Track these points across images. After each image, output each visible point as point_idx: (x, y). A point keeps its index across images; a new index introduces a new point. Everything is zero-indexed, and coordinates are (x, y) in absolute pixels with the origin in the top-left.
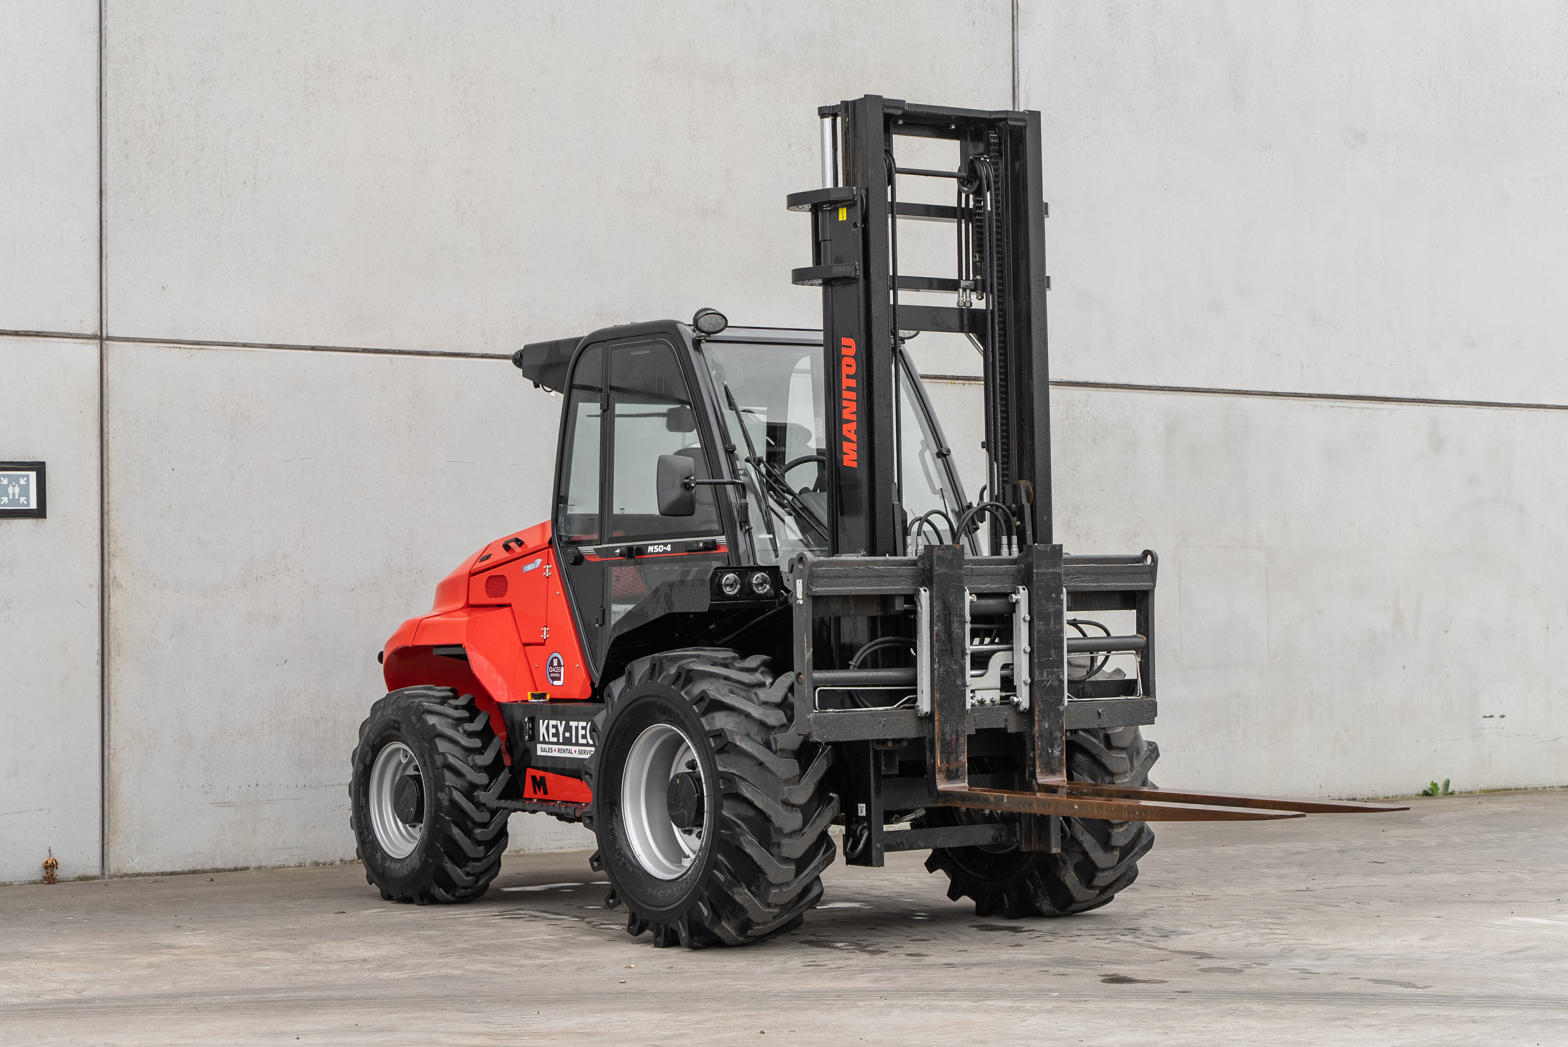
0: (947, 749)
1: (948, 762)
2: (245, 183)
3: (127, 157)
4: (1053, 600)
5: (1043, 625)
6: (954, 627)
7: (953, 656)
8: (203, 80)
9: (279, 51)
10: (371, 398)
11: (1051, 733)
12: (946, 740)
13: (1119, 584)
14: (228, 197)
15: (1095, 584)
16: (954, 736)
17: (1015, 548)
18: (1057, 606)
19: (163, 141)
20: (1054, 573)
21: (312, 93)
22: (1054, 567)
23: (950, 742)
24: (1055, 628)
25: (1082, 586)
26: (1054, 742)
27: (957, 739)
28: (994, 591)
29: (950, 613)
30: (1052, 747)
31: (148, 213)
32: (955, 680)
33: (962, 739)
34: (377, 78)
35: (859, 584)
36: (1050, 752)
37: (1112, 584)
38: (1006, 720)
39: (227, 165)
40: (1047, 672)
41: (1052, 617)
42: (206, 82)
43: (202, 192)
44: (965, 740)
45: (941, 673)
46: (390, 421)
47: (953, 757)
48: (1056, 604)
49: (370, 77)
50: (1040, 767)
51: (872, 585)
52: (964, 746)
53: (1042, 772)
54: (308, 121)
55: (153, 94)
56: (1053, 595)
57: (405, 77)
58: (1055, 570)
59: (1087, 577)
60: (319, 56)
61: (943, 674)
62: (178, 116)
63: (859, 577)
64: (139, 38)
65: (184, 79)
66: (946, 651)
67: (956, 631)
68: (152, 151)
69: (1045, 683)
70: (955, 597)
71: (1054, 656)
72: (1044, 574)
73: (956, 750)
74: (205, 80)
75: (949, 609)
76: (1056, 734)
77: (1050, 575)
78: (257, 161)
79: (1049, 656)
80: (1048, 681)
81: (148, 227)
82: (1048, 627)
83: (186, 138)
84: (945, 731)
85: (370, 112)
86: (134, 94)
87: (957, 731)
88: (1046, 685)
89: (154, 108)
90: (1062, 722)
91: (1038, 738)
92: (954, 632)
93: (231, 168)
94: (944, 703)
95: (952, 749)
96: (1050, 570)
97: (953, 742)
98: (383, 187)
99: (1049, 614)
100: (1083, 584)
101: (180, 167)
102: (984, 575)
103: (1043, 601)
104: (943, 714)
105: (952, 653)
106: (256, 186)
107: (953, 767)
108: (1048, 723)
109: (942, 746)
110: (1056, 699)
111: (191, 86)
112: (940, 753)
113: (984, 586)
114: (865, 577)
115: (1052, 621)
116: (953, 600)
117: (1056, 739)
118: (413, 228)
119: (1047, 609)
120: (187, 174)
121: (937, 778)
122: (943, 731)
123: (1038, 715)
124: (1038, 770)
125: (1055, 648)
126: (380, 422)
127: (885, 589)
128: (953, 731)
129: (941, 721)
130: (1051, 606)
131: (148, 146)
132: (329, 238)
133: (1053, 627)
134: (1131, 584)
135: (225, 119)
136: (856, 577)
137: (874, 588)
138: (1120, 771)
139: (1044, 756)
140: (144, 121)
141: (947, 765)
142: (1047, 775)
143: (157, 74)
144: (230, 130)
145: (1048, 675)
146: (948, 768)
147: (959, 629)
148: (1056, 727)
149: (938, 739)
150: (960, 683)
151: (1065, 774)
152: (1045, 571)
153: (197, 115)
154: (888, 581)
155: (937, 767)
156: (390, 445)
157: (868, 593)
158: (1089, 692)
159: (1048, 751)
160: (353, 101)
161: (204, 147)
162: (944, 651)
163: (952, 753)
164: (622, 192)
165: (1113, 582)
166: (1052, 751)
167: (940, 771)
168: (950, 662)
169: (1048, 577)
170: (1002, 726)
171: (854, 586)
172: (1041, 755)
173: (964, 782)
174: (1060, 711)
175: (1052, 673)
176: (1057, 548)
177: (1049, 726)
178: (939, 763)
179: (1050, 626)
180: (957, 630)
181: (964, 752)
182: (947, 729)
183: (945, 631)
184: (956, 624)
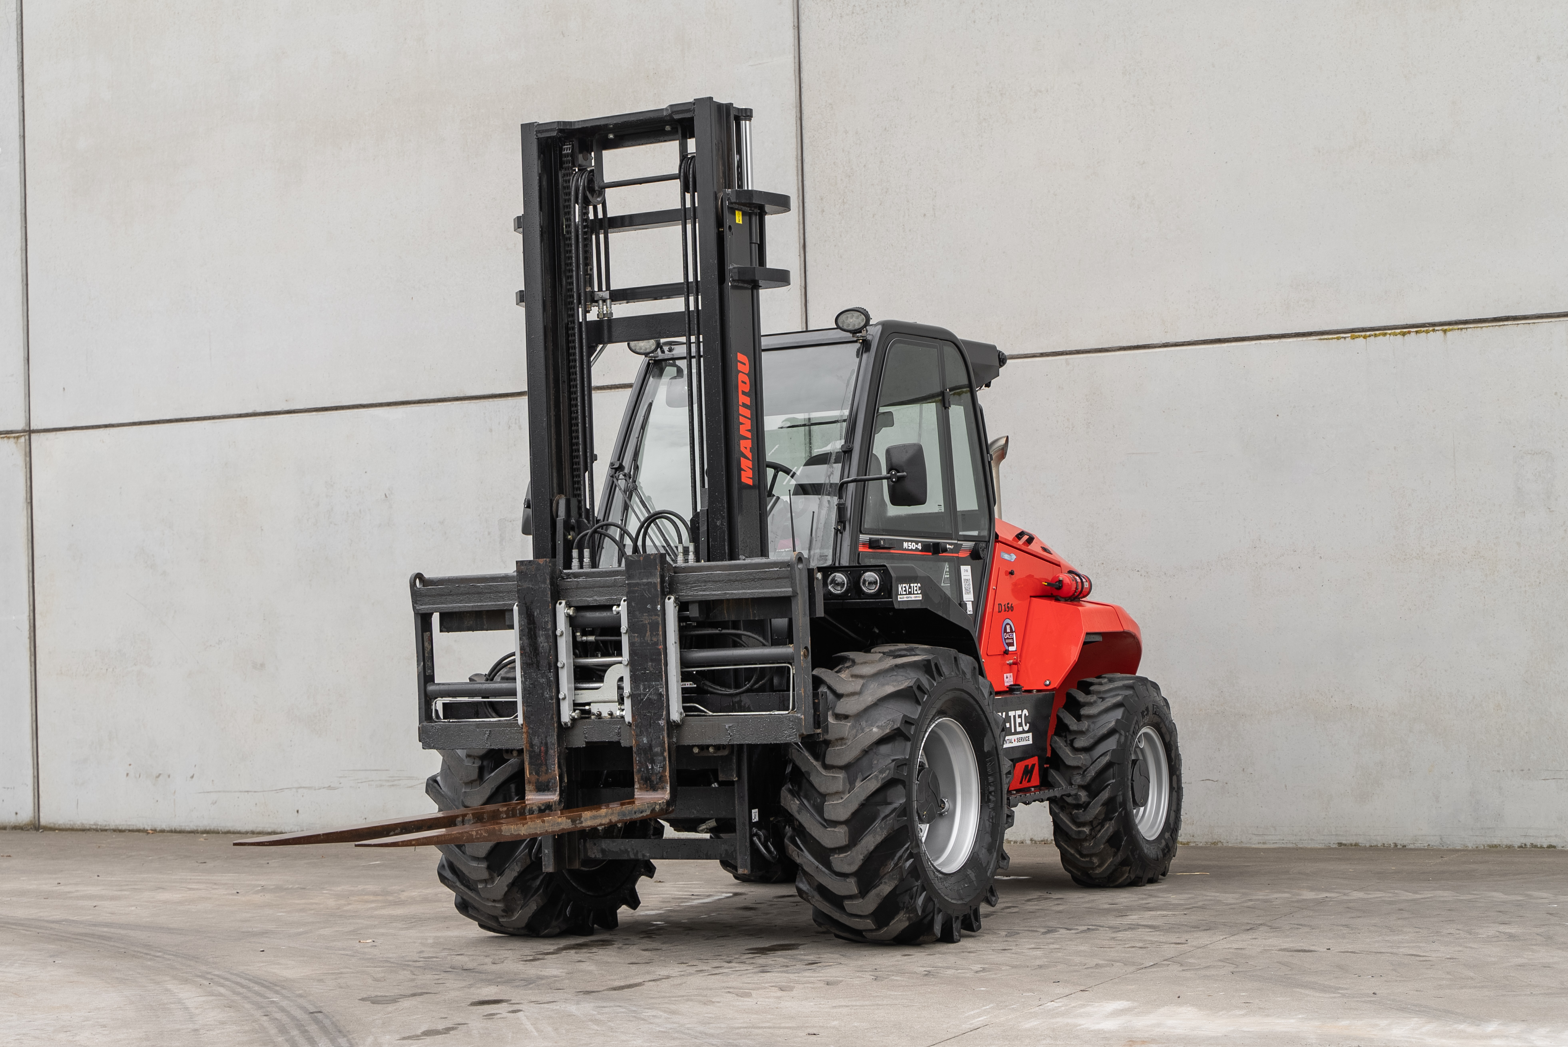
0: (536, 761)
1: (537, 774)
2: (925, 215)
3: (823, 211)
4: (648, 611)
5: (637, 636)
6: (540, 640)
7: (539, 670)
8: (885, 129)
9: (953, 87)
10: (1048, 399)
11: (651, 747)
12: (534, 751)
13: (749, 591)
14: (910, 230)
15: (719, 592)
16: (543, 748)
17: (691, 556)
18: (654, 618)
19: (852, 192)
20: (648, 584)
21: (985, 119)
22: (648, 578)
23: (539, 755)
24: (651, 640)
25: (703, 595)
26: (655, 758)
27: (546, 752)
28: (602, 603)
29: (535, 628)
30: (653, 762)
31: (841, 257)
32: (543, 694)
33: (552, 751)
34: (1047, 91)
35: (460, 602)
36: (650, 768)
37: (741, 591)
38: (619, 734)
39: (908, 202)
40: (644, 685)
41: (648, 629)
42: (888, 131)
43: (887, 230)
44: (555, 752)
45: (527, 686)
46: (1068, 420)
47: (544, 768)
48: (651, 616)
49: (1040, 92)
50: (639, 783)
51: (474, 602)
52: (554, 758)
53: (640, 789)
54: (982, 146)
55: (843, 151)
56: (649, 606)
57: (1075, 83)
58: (650, 580)
59: (709, 585)
60: (990, 83)
61: (529, 687)
62: (865, 166)
63: (461, 594)
64: (830, 104)
65: (869, 131)
66: (532, 664)
67: (541, 645)
68: (844, 202)
69: (642, 697)
70: (540, 611)
71: (652, 669)
72: (637, 584)
73: (546, 763)
74: (887, 129)
75: (534, 623)
76: (656, 750)
77: (644, 585)
78: (935, 193)
79: (645, 669)
80: (645, 695)
81: (842, 269)
82: (644, 639)
83: (873, 185)
84: (534, 743)
85: (1041, 125)
86: (827, 155)
87: (546, 744)
88: (643, 699)
89: (844, 163)
90: (663, 737)
91: (635, 753)
92: (540, 646)
93: (912, 204)
94: (532, 715)
95: (542, 761)
96: (644, 581)
97: (542, 754)
98: (1055, 195)
99: (644, 626)
100: (704, 593)
101: (868, 211)
102: (590, 588)
103: (637, 613)
104: (531, 726)
105: (538, 666)
106: (935, 216)
107: (543, 778)
108: (647, 737)
109: (531, 757)
110: (655, 714)
111: (875, 137)
112: (529, 764)
113: (591, 599)
114: (467, 594)
115: (648, 633)
116: (537, 614)
117: (656, 754)
118: (1087, 229)
119: (642, 621)
120: (873, 216)
121: (527, 789)
122: (532, 743)
123: (634, 730)
124: (637, 786)
125: (652, 660)
126: (1057, 422)
127: (486, 605)
128: (542, 743)
129: (529, 733)
130: (647, 617)
131: (840, 199)
132: (1004, 253)
133: (649, 639)
134: (764, 591)
135: (906, 160)
136: (457, 594)
137: (476, 604)
138: (828, 791)
139: (643, 771)
140: (836, 176)
141: (536, 776)
142: (647, 791)
143: (846, 132)
144: (911, 169)
145: (645, 689)
146: (538, 779)
147: (545, 642)
148: (656, 742)
149: (526, 750)
150: (547, 696)
151: (668, 791)
152: (638, 581)
153: (881, 162)
154: (490, 597)
155: (526, 778)
156: (1068, 443)
157: (470, 609)
158: (747, 706)
159: (648, 767)
160: (1025, 119)
161: (888, 189)
162: (530, 665)
163: (541, 765)
164: (1319, 152)
165: (741, 590)
166: (652, 767)
167: (529, 782)
168: (537, 675)
169: (643, 587)
170: (615, 739)
171: (457, 602)
172: (639, 771)
173: (555, 794)
174: (660, 725)
175: (649, 687)
176: (652, 557)
177: (647, 741)
178: (528, 774)
179: (646, 638)
180: (543, 644)
181: (554, 764)
182: (536, 741)
183: (530, 644)
184: (542, 638)
